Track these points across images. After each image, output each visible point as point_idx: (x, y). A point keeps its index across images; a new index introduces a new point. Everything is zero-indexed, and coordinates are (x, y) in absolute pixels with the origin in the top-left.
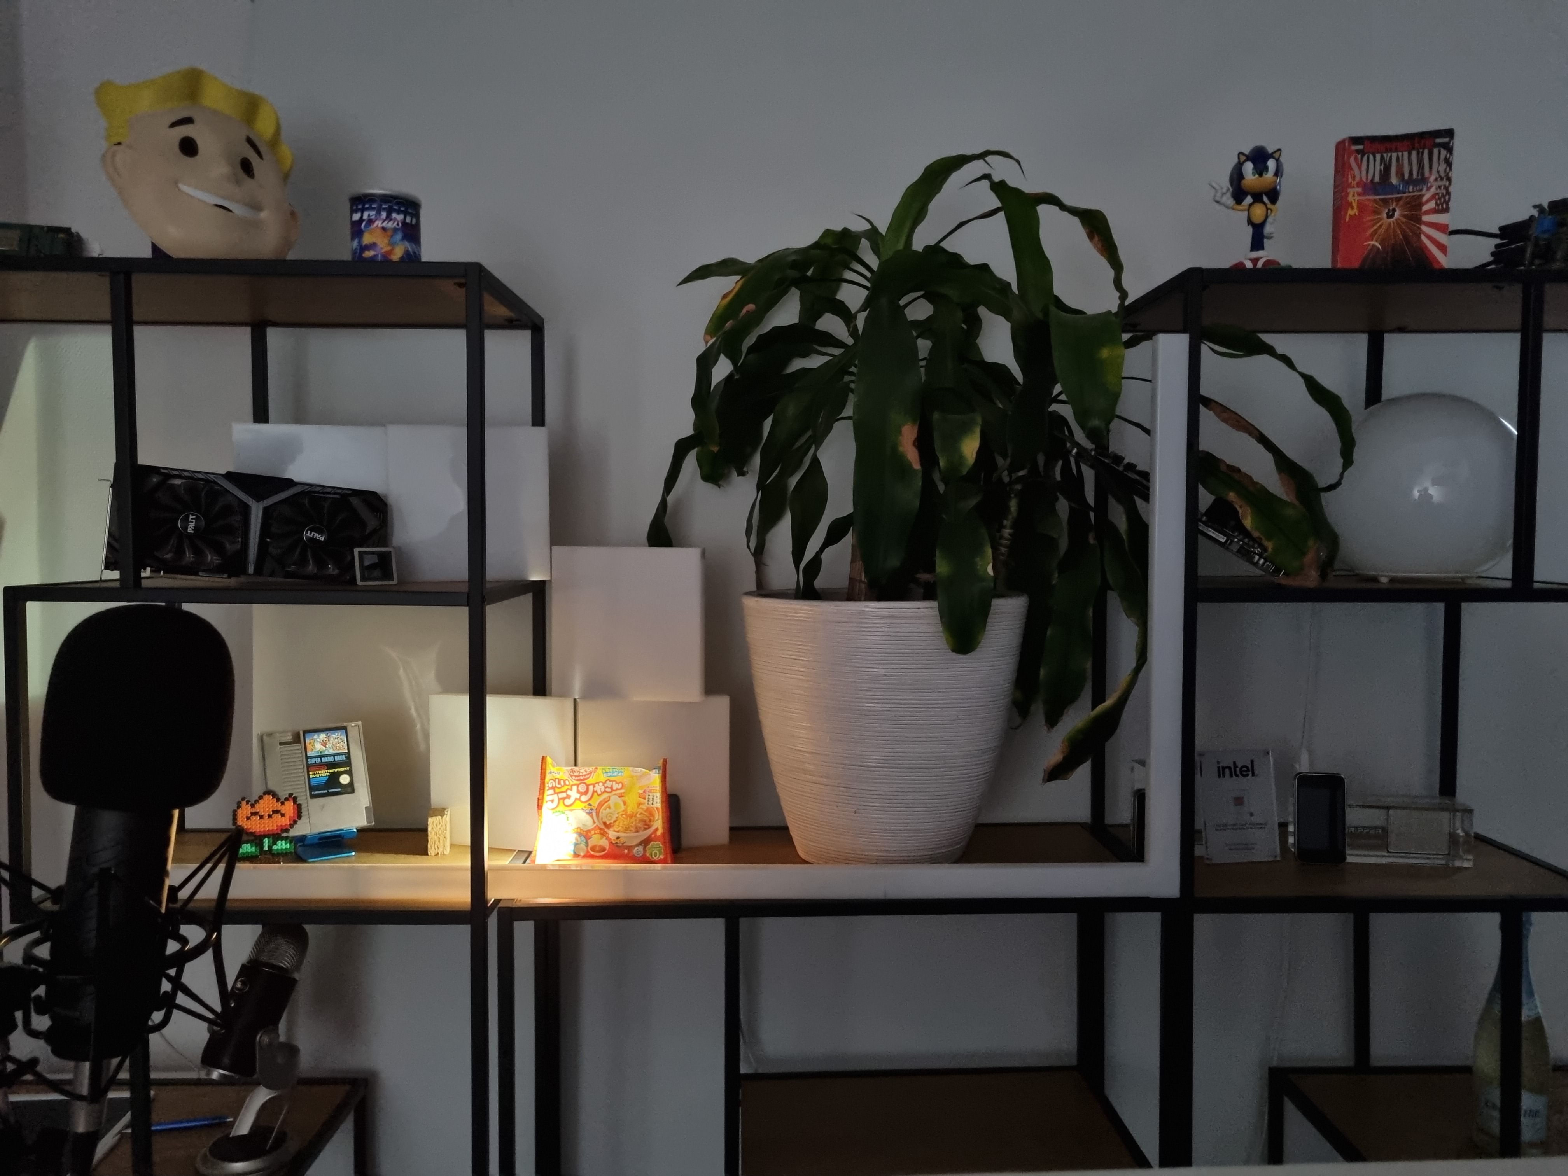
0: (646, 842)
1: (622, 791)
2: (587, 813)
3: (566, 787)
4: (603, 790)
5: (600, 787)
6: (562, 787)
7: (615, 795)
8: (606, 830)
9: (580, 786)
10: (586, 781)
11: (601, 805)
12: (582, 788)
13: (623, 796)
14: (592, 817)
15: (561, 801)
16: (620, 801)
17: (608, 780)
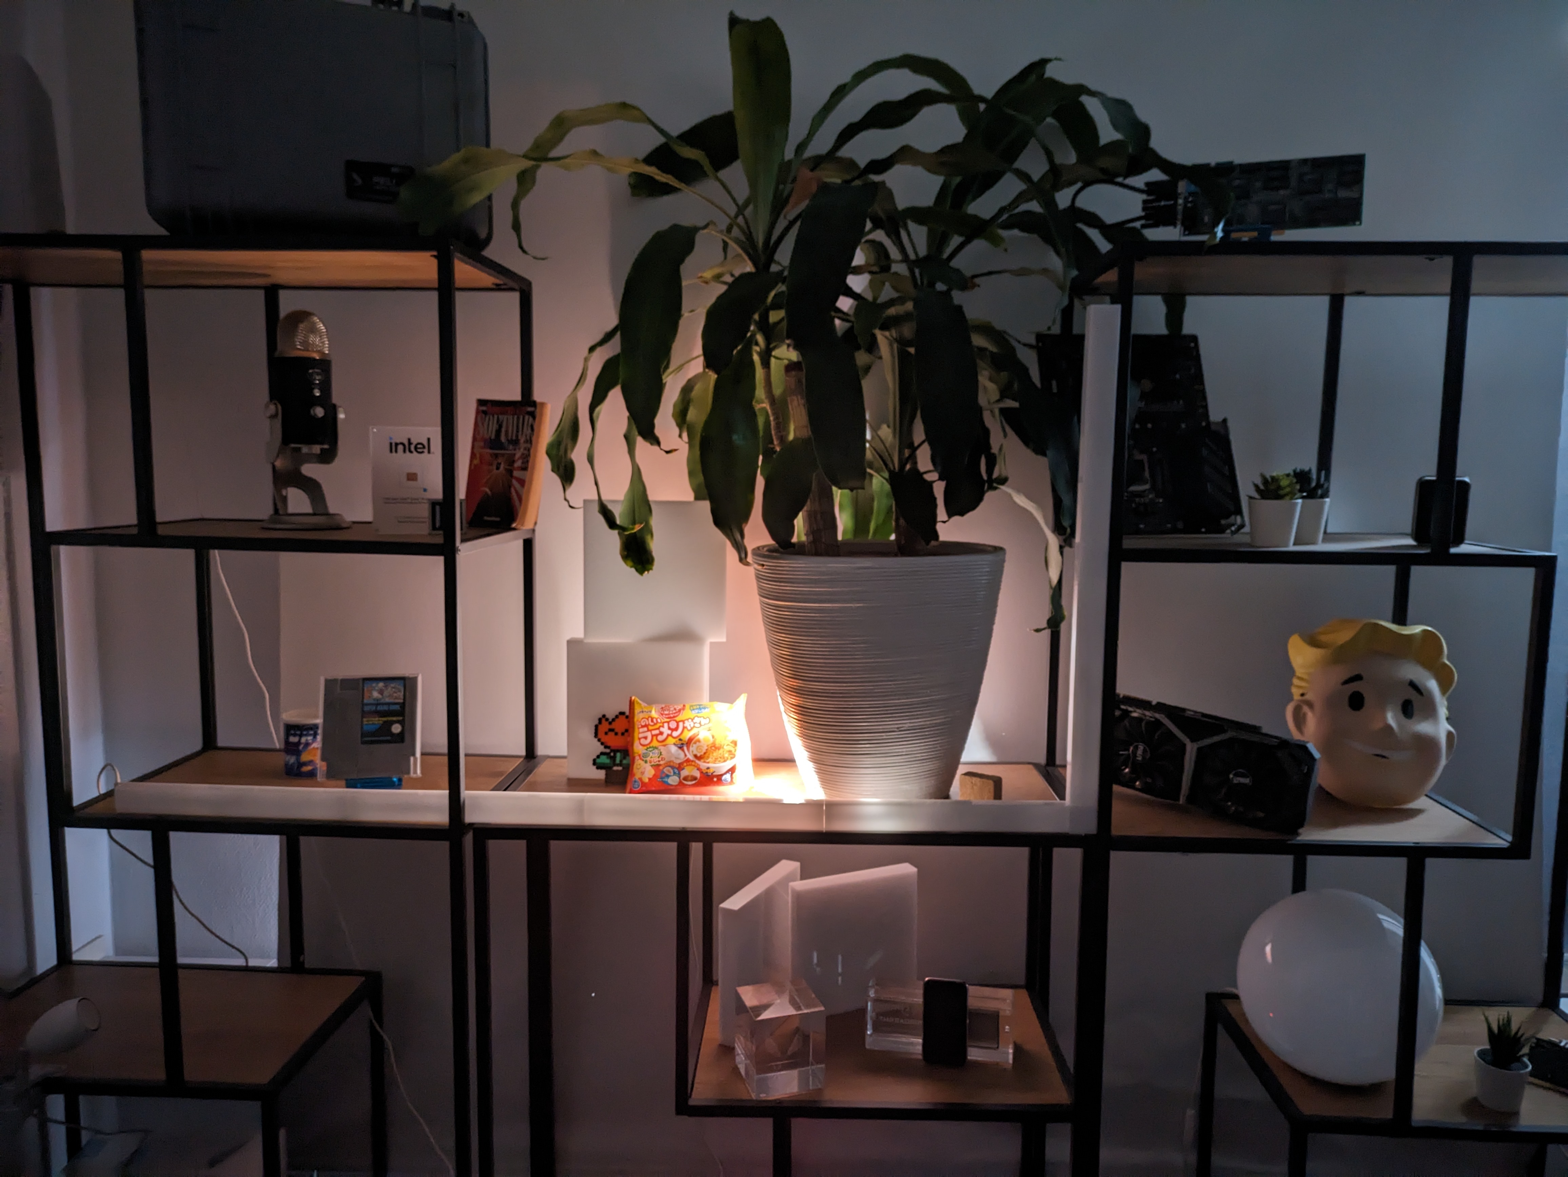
0: (732, 771)
3: (658, 725)
5: (690, 723)
6: (655, 724)
8: (697, 761)
9: (670, 723)
10: (675, 718)
12: (673, 725)
17: (697, 716)
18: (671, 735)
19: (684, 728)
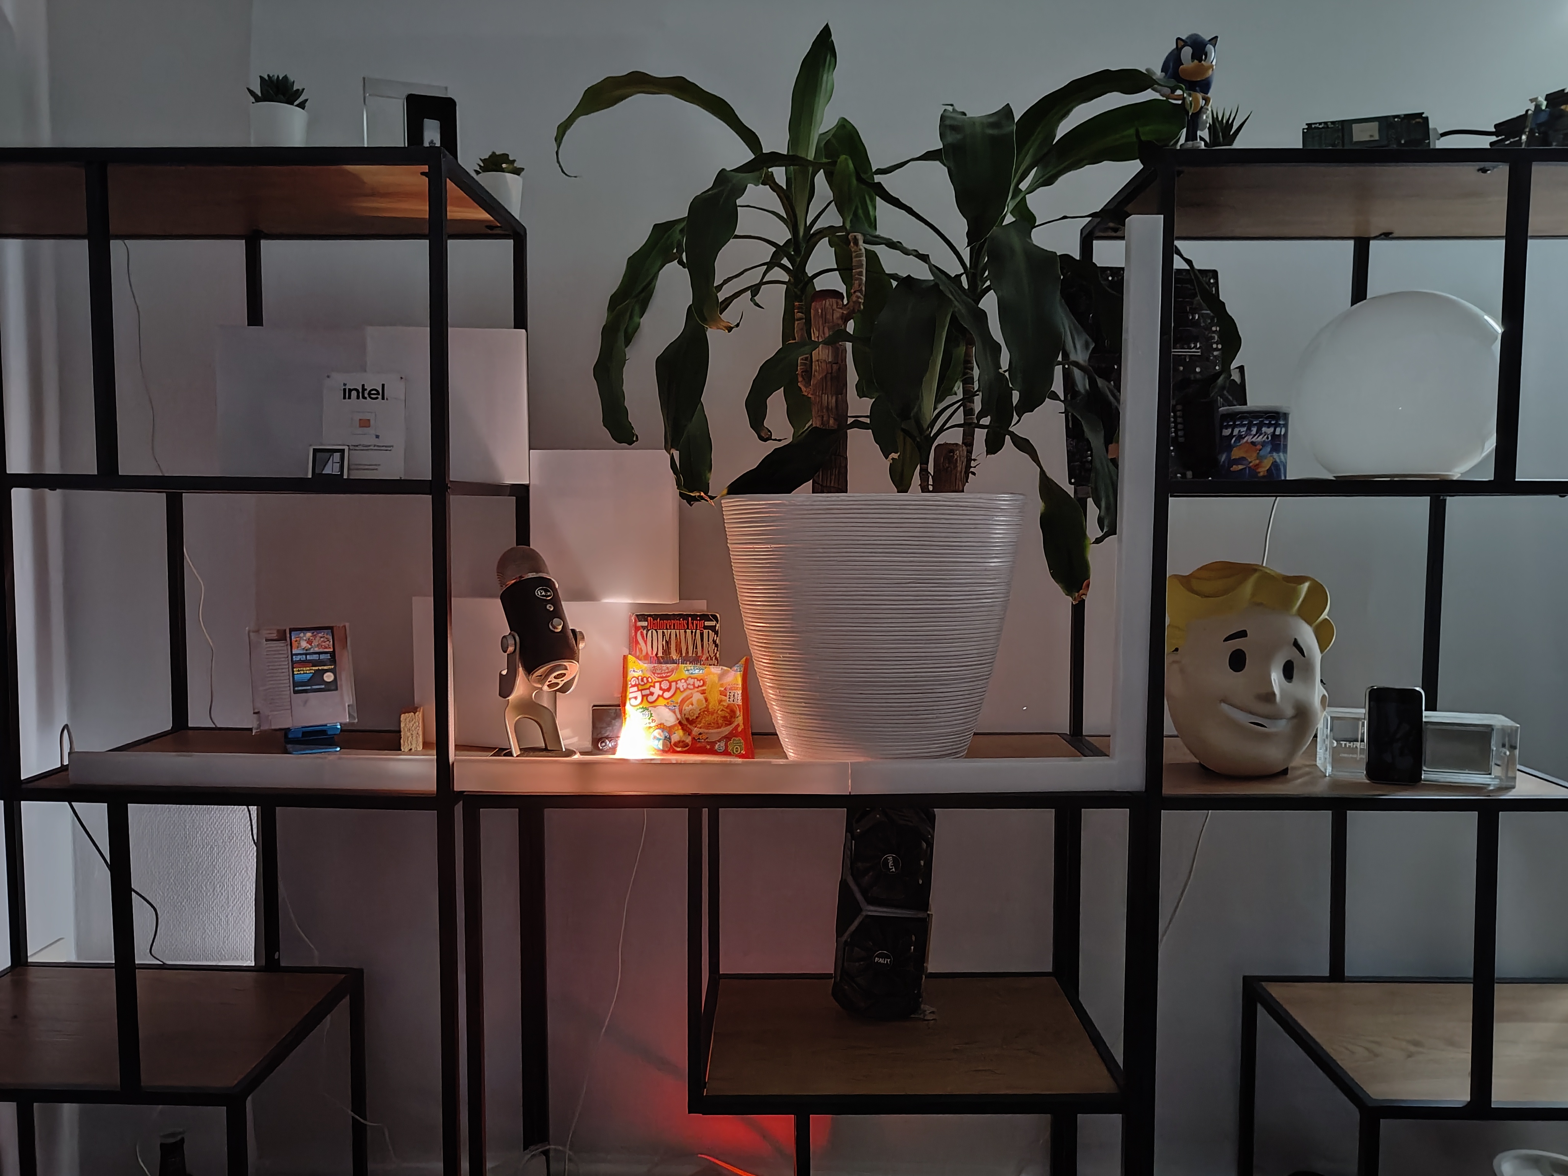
0: (727, 738)
1: (704, 688)
2: (669, 709)
3: (649, 685)
4: (685, 687)
5: (683, 684)
6: (645, 684)
7: (698, 691)
8: (689, 726)
9: (662, 683)
10: (668, 678)
11: (683, 701)
12: (665, 685)
13: (705, 693)
14: (674, 712)
15: (645, 698)
16: (701, 697)
17: (690, 677)
18: (662, 696)
19: (677, 689)
